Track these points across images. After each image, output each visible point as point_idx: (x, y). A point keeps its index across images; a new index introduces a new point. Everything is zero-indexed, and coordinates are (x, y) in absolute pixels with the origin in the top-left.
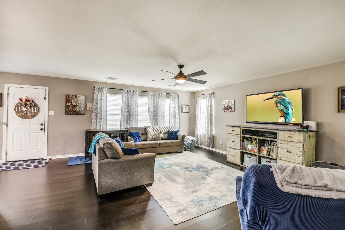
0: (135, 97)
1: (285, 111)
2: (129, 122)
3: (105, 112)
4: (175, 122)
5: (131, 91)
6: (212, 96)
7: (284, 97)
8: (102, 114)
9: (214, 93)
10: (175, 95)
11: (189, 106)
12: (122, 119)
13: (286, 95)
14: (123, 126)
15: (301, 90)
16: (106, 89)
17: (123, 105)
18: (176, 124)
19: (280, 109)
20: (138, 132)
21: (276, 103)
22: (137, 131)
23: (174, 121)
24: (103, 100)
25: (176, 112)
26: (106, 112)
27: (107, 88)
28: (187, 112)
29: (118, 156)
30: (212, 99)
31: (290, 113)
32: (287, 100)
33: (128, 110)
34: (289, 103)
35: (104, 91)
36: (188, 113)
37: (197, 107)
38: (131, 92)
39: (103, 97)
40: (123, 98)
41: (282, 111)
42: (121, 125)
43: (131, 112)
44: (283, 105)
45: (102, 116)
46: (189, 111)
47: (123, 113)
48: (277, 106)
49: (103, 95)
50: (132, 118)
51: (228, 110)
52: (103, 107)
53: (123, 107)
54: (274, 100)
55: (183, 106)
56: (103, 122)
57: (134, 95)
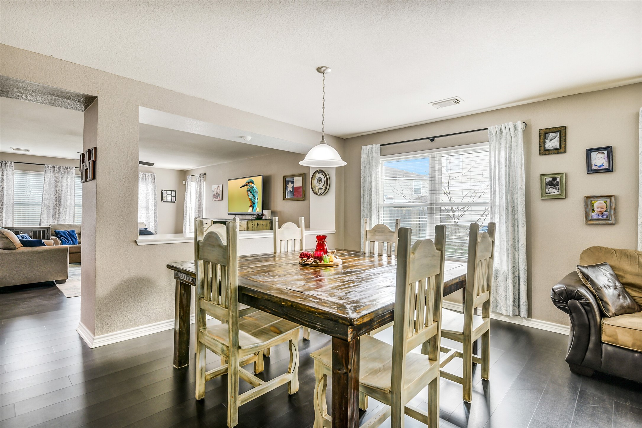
0: (69, 176)
1: (253, 201)
2: (57, 216)
3: (10, 200)
4: (148, 216)
5: (60, 167)
6: (202, 179)
7: (253, 185)
8: (5, 203)
9: (205, 174)
10: (147, 175)
11: (176, 192)
12: (44, 211)
13: (254, 183)
14: (45, 221)
15: (261, 177)
16: (11, 163)
17: (44, 189)
18: (149, 219)
19: (249, 198)
20: (73, 231)
21: (248, 191)
22: (70, 229)
23: (145, 214)
24: (5, 181)
25: (149, 202)
26: (12, 200)
27: (13, 163)
28: (172, 202)
29: (12, 247)
30: (202, 182)
31: (256, 203)
32: (255, 188)
33: (56, 197)
34: (256, 191)
35: (8, 168)
36: (174, 202)
37: (186, 193)
38: (62, 170)
39: (5, 177)
40: (46, 178)
41: (251, 200)
42: (42, 220)
43: (62, 201)
44: (252, 194)
45: (4, 207)
46: (176, 200)
47: (46, 202)
48: (248, 195)
49: (5, 174)
50: (64, 210)
51: (217, 199)
52: (5, 192)
53: (44, 192)
54: (246, 188)
55: (164, 192)
56: (6, 215)
57: (68, 173)
